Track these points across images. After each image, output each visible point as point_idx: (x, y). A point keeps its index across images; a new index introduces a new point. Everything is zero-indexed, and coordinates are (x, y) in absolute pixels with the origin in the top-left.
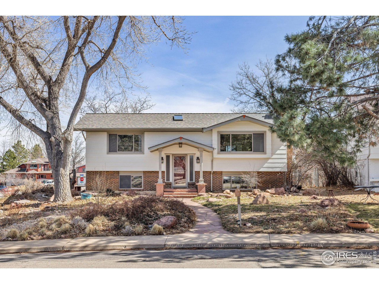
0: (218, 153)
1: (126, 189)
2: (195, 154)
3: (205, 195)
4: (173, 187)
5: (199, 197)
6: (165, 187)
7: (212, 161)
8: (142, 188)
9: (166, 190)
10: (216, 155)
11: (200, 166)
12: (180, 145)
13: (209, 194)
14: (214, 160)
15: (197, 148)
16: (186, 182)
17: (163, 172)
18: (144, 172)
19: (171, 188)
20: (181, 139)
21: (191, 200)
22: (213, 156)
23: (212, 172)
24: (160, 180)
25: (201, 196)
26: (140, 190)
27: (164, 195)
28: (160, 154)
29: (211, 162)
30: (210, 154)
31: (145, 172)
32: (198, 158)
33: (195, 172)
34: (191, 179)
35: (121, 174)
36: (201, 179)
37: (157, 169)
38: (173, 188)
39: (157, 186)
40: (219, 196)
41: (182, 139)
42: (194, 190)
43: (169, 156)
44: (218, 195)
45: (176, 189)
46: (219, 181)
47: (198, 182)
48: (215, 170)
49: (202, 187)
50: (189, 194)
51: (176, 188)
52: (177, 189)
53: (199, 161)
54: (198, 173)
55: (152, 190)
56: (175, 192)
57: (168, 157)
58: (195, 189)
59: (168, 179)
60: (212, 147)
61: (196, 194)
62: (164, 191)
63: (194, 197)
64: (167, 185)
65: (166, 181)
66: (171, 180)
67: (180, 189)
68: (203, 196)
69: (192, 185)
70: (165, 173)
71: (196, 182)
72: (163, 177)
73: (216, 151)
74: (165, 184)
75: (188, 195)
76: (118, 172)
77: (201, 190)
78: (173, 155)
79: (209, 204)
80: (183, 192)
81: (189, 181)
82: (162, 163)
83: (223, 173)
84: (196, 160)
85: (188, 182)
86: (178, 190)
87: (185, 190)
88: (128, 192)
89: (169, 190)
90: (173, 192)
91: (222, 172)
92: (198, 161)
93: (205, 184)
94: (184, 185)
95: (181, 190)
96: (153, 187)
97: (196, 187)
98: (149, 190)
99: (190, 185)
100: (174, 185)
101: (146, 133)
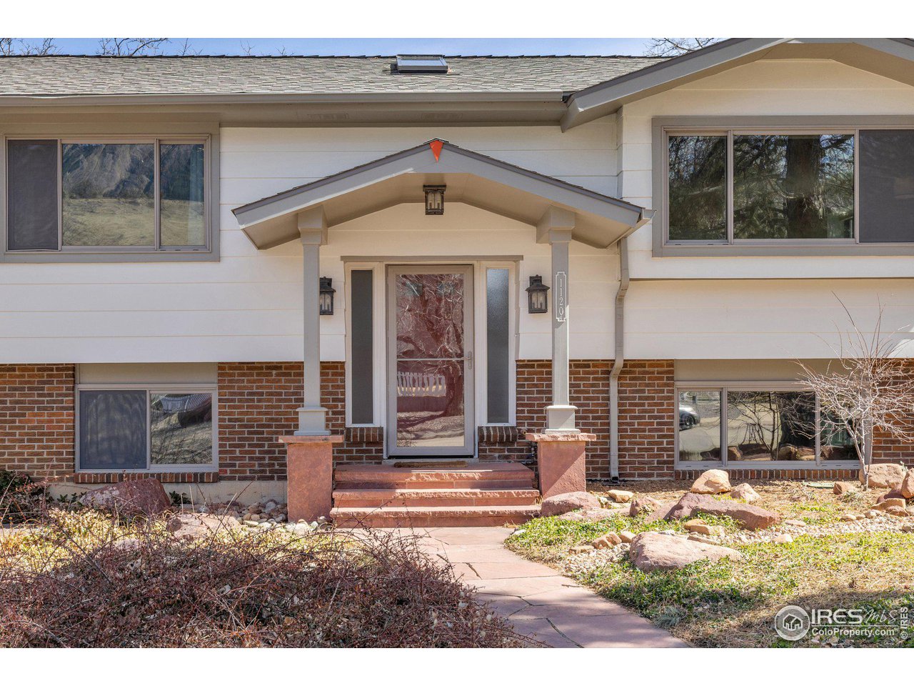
0: (657, 252)
1: (120, 471)
2: (521, 257)
3: (593, 505)
4: (390, 457)
5: (552, 521)
6: (342, 459)
7: (620, 300)
8: (212, 466)
9: (344, 476)
10: (641, 263)
11: (556, 325)
12: (435, 200)
13: (613, 498)
14: (628, 293)
15: (534, 221)
16: (469, 430)
17: (331, 370)
18: (222, 367)
19: (378, 460)
20: (437, 153)
21: (509, 544)
22: (624, 267)
23: (619, 364)
24: (312, 418)
25: (567, 517)
26: (198, 479)
27: (334, 511)
28: (312, 259)
29: (609, 308)
30: (610, 255)
31: (226, 370)
32: (537, 285)
33: (522, 365)
34: (496, 408)
35: (87, 384)
36: (561, 403)
37: (291, 351)
38: (394, 461)
39: (290, 450)
40: (686, 512)
41: (445, 153)
42: (517, 471)
43: (370, 272)
44: (679, 507)
45: (411, 466)
46: (656, 417)
47: (541, 425)
48: (634, 351)
49: (564, 453)
50: (487, 502)
51: (407, 462)
52: (415, 472)
53: (541, 299)
54: (538, 372)
55: (272, 478)
56: (403, 486)
57: (362, 281)
58: (517, 469)
59: (364, 408)
60: (619, 202)
61: (528, 501)
62: (338, 485)
63: (522, 519)
64: (355, 444)
65: (349, 423)
66: (382, 415)
67: (433, 466)
68: (577, 515)
69: (501, 442)
70: (343, 374)
71: (526, 427)
72: (331, 398)
73: (642, 238)
74: (339, 439)
75: (480, 509)
76: (71, 371)
77: (560, 474)
78: (391, 267)
79: (657, 593)
80: (450, 485)
81: (482, 419)
82: (323, 313)
83: (680, 373)
84: (524, 297)
85: (480, 429)
86: (423, 473)
87: (465, 473)
88: (116, 493)
89: (365, 476)
90: (390, 486)
91: (671, 363)
92: (538, 299)
93: (584, 437)
94: (456, 443)
95: (437, 475)
96: (276, 459)
97: (530, 456)
98: (252, 479)
99: (489, 443)
100: (395, 445)
101: (226, 131)
